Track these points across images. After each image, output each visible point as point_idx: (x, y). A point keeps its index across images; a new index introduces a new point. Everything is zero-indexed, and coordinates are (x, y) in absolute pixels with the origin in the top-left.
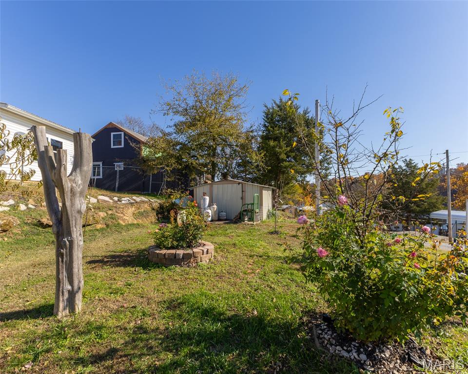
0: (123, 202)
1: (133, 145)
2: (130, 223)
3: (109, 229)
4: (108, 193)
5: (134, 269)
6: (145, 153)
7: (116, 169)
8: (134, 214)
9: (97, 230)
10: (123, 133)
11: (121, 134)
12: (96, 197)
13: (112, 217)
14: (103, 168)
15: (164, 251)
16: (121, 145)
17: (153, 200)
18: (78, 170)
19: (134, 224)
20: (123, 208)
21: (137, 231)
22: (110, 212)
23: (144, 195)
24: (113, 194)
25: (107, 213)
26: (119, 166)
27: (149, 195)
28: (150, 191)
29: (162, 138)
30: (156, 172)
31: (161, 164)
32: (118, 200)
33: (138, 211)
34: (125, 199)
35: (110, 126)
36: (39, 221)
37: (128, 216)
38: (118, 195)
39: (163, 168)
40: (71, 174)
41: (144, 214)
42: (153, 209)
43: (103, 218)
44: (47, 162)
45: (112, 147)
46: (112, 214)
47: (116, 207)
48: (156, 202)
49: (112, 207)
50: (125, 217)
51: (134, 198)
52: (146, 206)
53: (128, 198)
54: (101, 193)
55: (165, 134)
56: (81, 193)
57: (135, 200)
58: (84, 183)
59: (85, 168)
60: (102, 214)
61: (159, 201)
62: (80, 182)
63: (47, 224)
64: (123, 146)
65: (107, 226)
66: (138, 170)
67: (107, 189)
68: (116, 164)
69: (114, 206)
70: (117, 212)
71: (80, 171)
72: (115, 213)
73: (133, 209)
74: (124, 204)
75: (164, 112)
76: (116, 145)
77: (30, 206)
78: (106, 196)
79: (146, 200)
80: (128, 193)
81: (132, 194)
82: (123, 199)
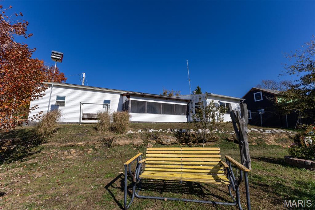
0: (267, 132)
1: (268, 98)
2: (273, 144)
3: (259, 146)
4: (256, 127)
5: (276, 165)
6: (279, 102)
7: (259, 113)
8: (275, 140)
9: (253, 146)
10: (261, 92)
11: (260, 93)
12: (250, 129)
13: (261, 140)
14: (251, 113)
15: (296, 159)
16: (261, 99)
17: (290, 132)
18: (243, 117)
19: (276, 146)
20: (267, 136)
21: (279, 150)
22: (259, 137)
23: (282, 128)
24: (259, 128)
25: (257, 138)
26: (261, 112)
27: (286, 128)
28: (287, 126)
29: (291, 90)
30: (289, 113)
31: (293, 108)
32: (263, 131)
33: (278, 138)
34: (268, 130)
35: (253, 90)
36: (227, 138)
37: (271, 140)
38: (263, 128)
39: (295, 110)
40: (241, 118)
41: (283, 141)
42: (291, 138)
43: (255, 140)
44: (234, 115)
45: (255, 101)
46: (260, 138)
47: (262, 135)
48: (293, 133)
49: (260, 134)
50: (269, 141)
51: (274, 130)
52: (284, 135)
53: (270, 130)
54: (252, 127)
55: (293, 87)
56: (245, 125)
57: (275, 131)
58: (246, 121)
59: (246, 116)
60: (255, 138)
61: (295, 133)
62: (244, 121)
63: (230, 140)
64: (262, 99)
65: (259, 144)
66: (275, 113)
67: (255, 125)
68: (259, 110)
69: (261, 134)
70: (263, 137)
71: (244, 117)
72: (262, 138)
73: (274, 136)
74: (267, 133)
75: (289, 73)
76: (257, 100)
77: (223, 132)
78: (255, 129)
79: (284, 131)
80: (270, 127)
81: (272, 128)
82: (266, 130)
